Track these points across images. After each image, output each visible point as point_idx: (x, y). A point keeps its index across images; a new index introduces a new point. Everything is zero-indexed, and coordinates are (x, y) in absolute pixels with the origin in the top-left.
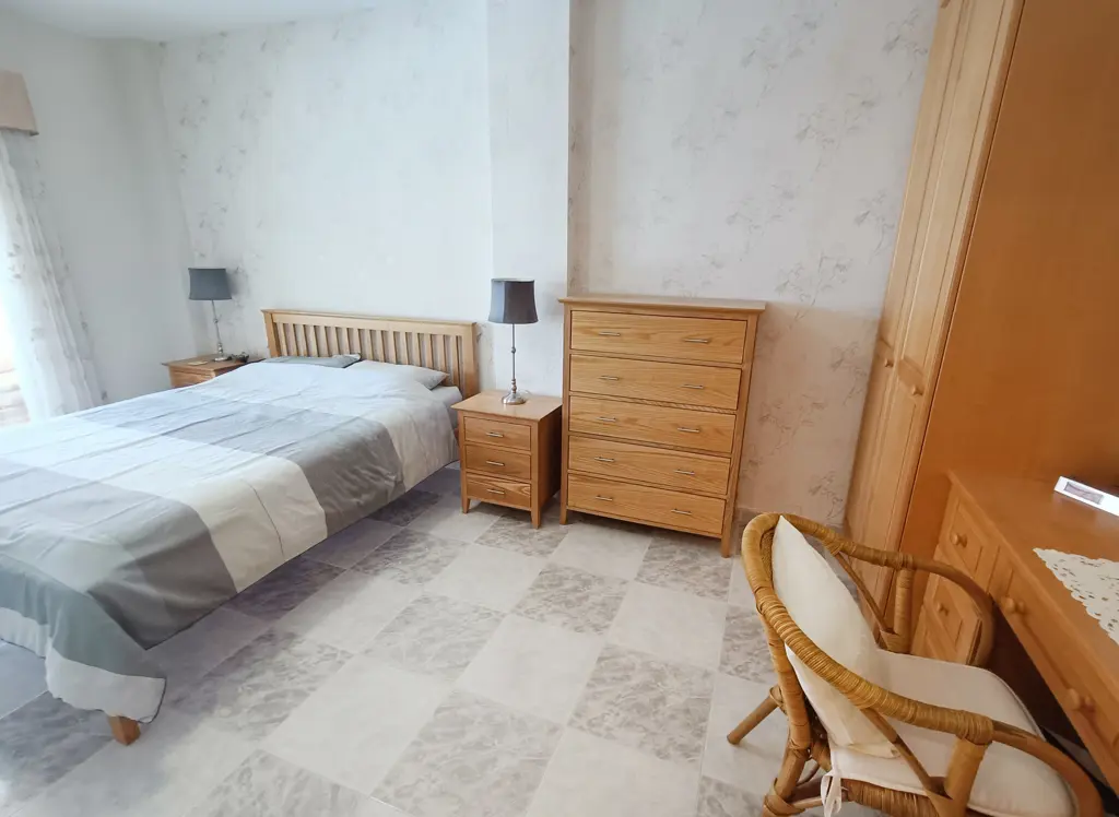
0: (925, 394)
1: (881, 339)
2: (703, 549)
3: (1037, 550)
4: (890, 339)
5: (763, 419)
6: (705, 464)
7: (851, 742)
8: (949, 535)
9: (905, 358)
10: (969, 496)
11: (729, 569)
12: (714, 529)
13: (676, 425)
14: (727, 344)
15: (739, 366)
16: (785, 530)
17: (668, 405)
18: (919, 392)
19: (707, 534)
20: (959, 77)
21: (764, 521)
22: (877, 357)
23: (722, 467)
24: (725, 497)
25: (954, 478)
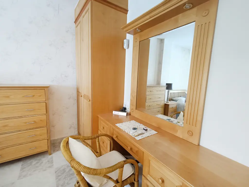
0: (91, 101)
1: (78, 92)
2: (43, 156)
3: (116, 125)
4: (80, 91)
5: (53, 115)
6: (39, 131)
7: (99, 185)
8: (101, 128)
9: (84, 94)
10: (102, 118)
11: (52, 158)
12: (45, 148)
13: (26, 123)
14: (40, 96)
15: (45, 102)
16: (71, 141)
17: (21, 117)
18: (90, 101)
19: (43, 151)
20: (83, 41)
21: (65, 141)
22: (78, 96)
23: (45, 130)
24: (47, 138)
25: (99, 116)
